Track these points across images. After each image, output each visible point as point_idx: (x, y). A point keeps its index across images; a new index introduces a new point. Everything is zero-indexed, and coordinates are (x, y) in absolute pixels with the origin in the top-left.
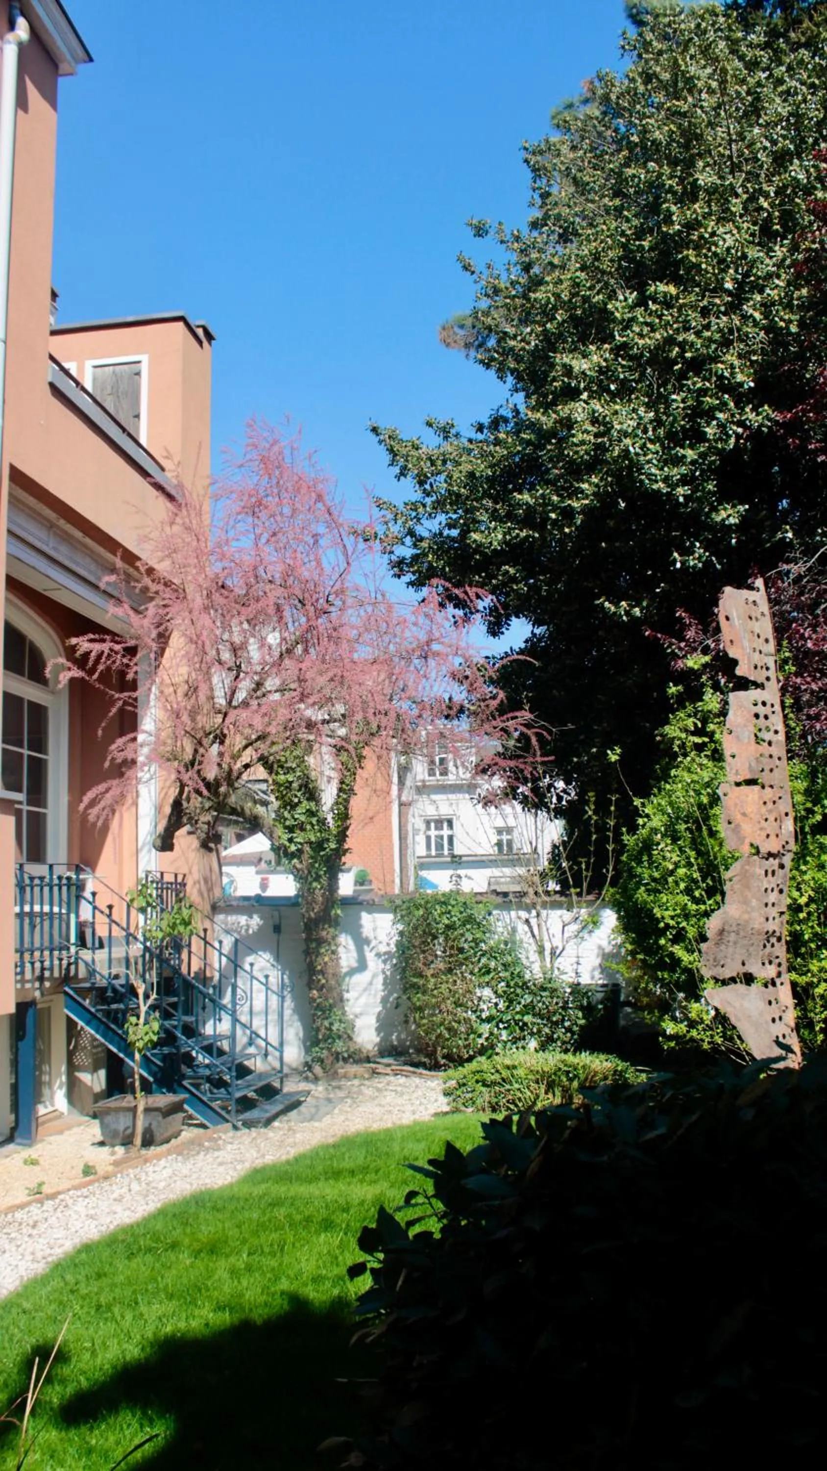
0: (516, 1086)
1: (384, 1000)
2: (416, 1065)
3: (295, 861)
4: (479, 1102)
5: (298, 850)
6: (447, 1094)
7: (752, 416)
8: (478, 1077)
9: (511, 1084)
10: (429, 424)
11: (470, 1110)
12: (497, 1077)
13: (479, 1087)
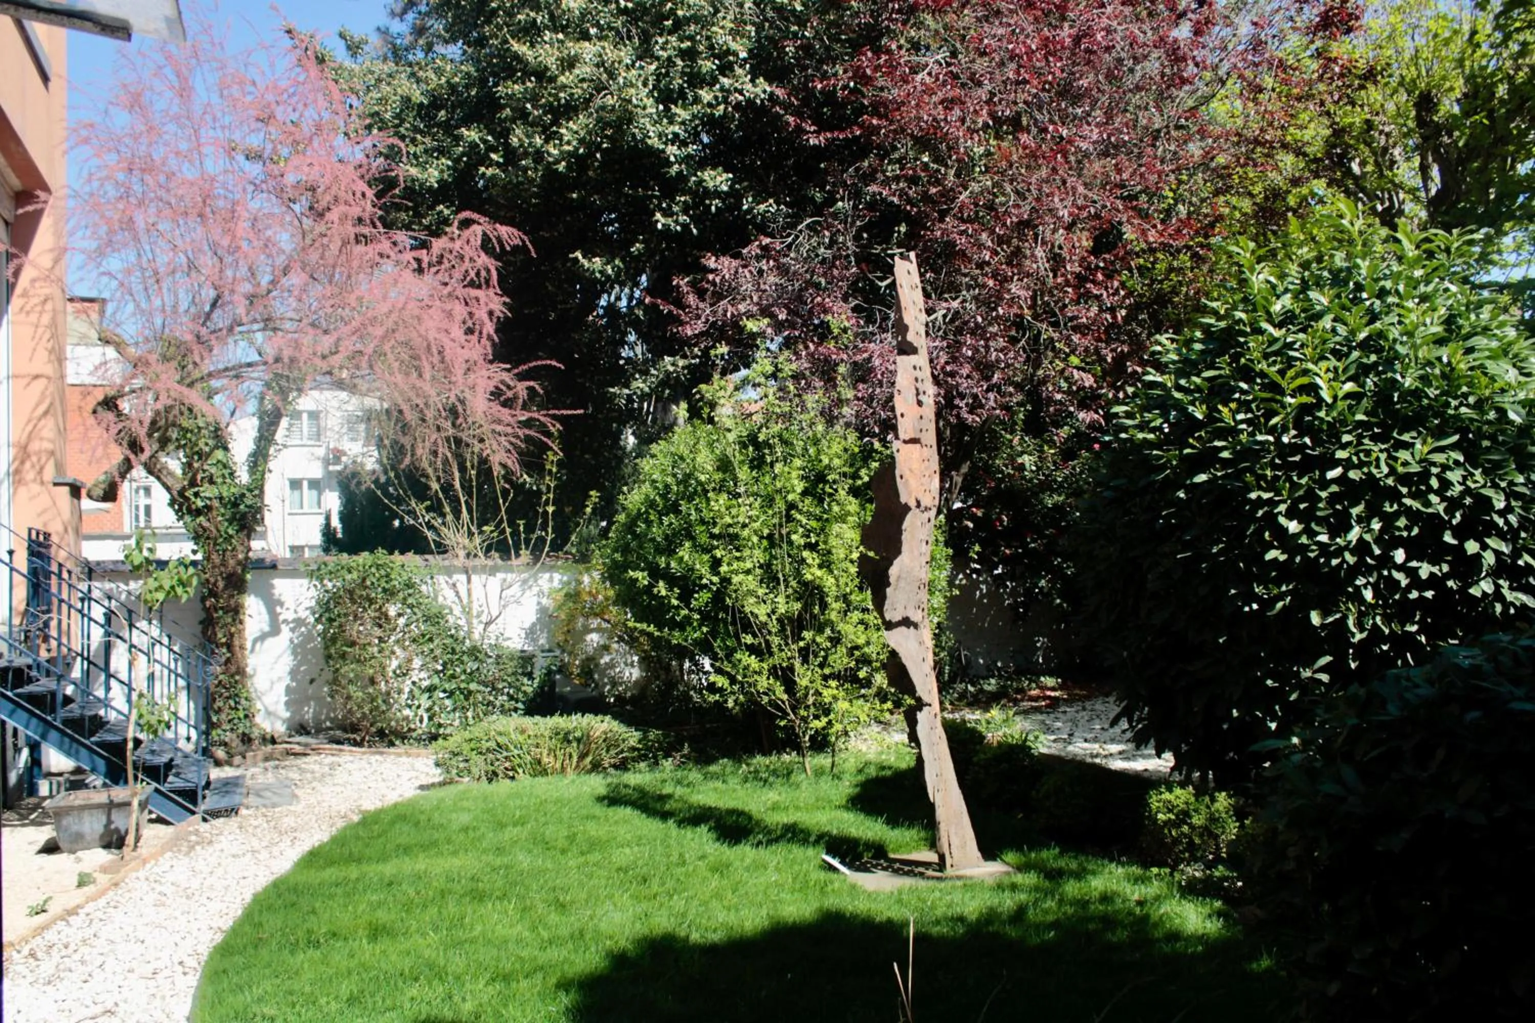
0: (516, 752)
1: (293, 673)
2: (339, 742)
3: (202, 519)
4: (475, 771)
5: (206, 506)
6: (437, 765)
7: (749, 86)
8: (472, 745)
9: (507, 750)
10: (342, 36)
11: (467, 779)
12: (492, 744)
13: (473, 755)
